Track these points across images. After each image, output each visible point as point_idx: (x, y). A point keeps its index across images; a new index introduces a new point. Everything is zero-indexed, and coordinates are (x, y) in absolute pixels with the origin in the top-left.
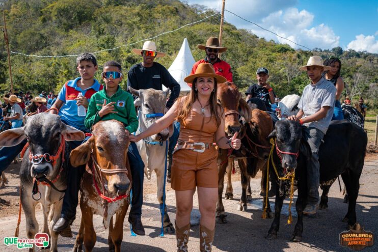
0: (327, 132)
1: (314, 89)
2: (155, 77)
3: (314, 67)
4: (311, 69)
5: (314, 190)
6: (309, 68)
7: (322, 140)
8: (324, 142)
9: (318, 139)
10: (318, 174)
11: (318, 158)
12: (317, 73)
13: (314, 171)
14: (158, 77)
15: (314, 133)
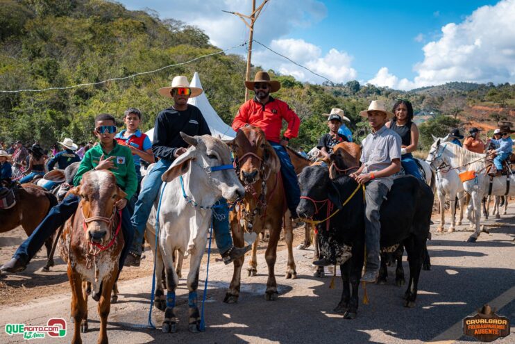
0: (392, 187)
1: (375, 138)
2: (192, 121)
3: (376, 112)
4: (373, 115)
5: (373, 255)
6: (370, 113)
7: (384, 197)
8: (386, 199)
9: (379, 196)
10: (378, 236)
11: (378, 218)
12: (379, 119)
13: (373, 232)
14: (195, 122)
15: (375, 188)
